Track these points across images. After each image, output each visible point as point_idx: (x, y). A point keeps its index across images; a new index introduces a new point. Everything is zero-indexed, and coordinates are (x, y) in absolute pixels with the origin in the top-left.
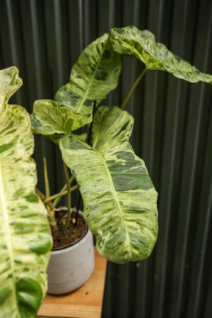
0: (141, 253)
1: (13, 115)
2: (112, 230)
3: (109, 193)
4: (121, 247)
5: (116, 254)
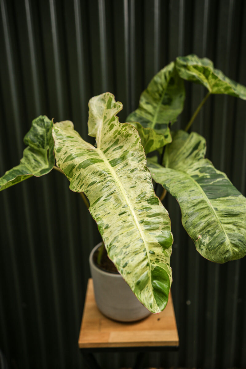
0: (240, 251)
1: (119, 133)
2: (211, 233)
3: (203, 201)
4: (223, 246)
5: (218, 254)
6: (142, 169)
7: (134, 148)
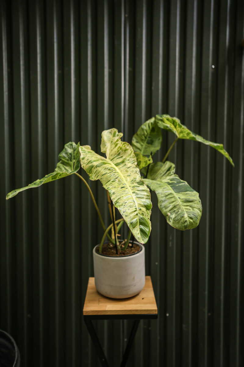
0: (194, 222)
1: (121, 149)
2: (176, 212)
3: (171, 194)
4: (183, 218)
5: (180, 223)
6: (135, 166)
7: (130, 157)
